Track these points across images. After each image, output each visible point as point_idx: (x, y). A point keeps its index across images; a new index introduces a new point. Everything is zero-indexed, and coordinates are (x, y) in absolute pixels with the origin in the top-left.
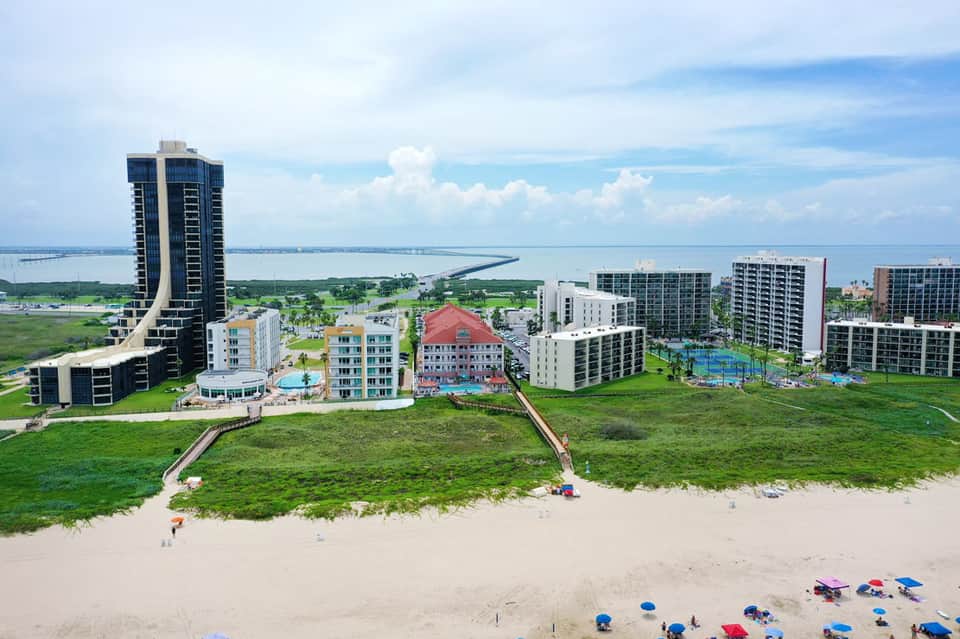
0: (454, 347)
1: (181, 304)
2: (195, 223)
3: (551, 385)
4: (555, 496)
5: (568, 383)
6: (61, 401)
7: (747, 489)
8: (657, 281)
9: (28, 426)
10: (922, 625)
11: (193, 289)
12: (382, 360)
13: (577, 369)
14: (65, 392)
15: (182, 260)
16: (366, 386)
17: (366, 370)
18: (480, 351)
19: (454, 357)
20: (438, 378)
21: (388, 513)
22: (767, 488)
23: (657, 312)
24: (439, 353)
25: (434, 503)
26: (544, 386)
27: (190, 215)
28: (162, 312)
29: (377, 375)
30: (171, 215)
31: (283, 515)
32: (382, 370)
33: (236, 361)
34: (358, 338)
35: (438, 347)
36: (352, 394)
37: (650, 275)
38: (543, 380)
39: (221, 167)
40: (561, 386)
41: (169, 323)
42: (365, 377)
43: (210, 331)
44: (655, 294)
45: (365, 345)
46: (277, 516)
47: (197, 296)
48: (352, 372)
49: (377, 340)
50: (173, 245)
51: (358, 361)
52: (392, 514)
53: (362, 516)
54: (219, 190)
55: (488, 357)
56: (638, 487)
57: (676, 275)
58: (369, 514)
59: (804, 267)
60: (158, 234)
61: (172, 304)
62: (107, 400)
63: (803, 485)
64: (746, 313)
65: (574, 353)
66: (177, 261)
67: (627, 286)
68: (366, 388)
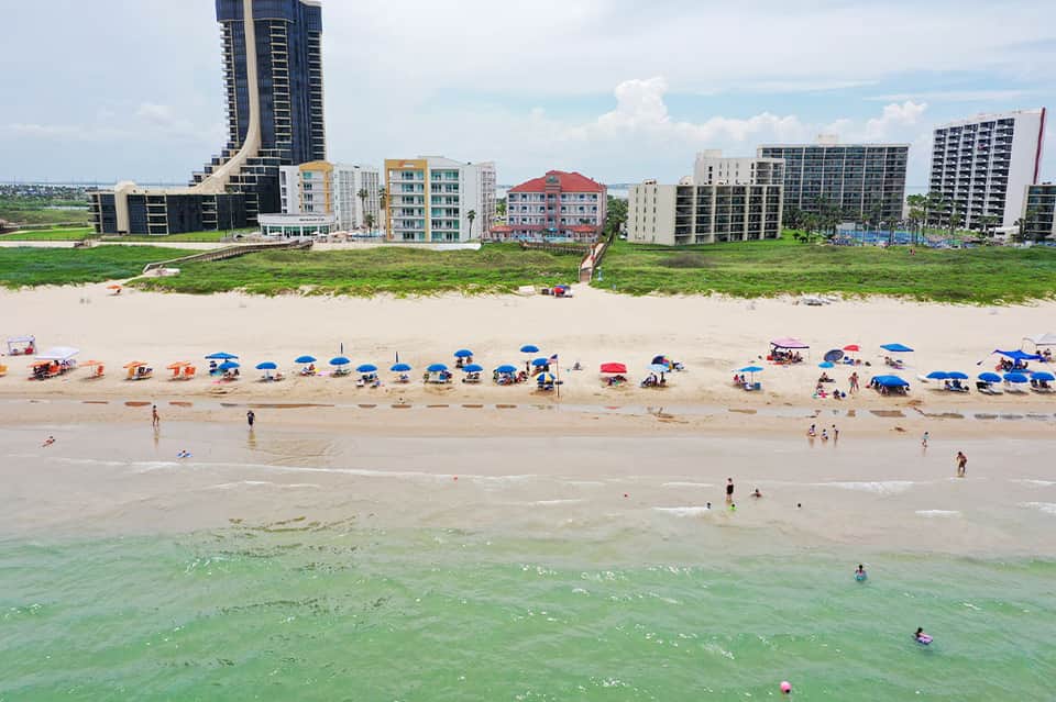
0: (542, 197)
1: (268, 153)
2: (283, 65)
3: (648, 240)
4: (545, 296)
5: (667, 236)
6: (119, 229)
7: (787, 297)
8: (838, 157)
9: (76, 246)
10: (874, 378)
11: (282, 138)
12: (449, 200)
13: (679, 220)
14: (122, 222)
15: (271, 106)
16: (429, 229)
17: (430, 210)
18: (571, 201)
19: (542, 208)
20: (525, 232)
21: (337, 294)
22: (814, 297)
23: (837, 195)
24: (527, 202)
25: (394, 290)
26: (641, 241)
27: (277, 56)
28: (248, 160)
29: (443, 216)
30: (259, 56)
31: (226, 291)
32: (448, 211)
33: (311, 207)
34: (421, 172)
35: (524, 196)
36: (416, 236)
37: (829, 150)
38: (640, 233)
39: (319, 8)
40: (659, 241)
41: (252, 171)
42: (429, 217)
43: (284, 173)
44: (833, 174)
45: (429, 181)
46: (219, 291)
47: (285, 146)
48: (416, 212)
49: (443, 176)
50: (263, 90)
51: (421, 199)
52: (341, 296)
53: (306, 295)
54: (317, 35)
55: (581, 208)
56: (652, 292)
57: (861, 150)
58: (316, 294)
59: (1013, 120)
60: (247, 78)
61: (260, 154)
62: (162, 230)
63: (863, 297)
64: (943, 191)
65: (675, 201)
66: (266, 107)
67: (800, 163)
68: (431, 230)
